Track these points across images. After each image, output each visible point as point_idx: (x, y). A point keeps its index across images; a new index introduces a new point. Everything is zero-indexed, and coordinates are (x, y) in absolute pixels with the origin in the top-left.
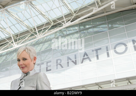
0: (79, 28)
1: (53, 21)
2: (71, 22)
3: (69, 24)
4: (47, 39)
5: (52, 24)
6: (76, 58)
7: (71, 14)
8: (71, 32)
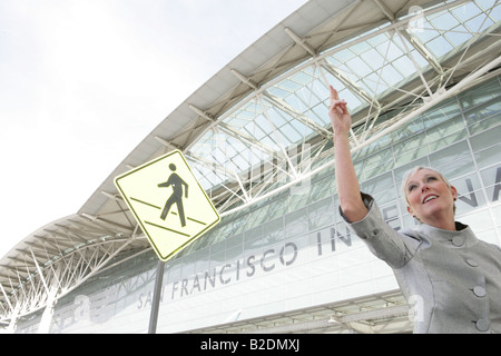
0: (462, 105)
1: (380, 102)
2: (447, 88)
3: (442, 94)
4: (371, 150)
5: (380, 109)
6: (470, 189)
7: (433, 70)
8: (437, 121)
